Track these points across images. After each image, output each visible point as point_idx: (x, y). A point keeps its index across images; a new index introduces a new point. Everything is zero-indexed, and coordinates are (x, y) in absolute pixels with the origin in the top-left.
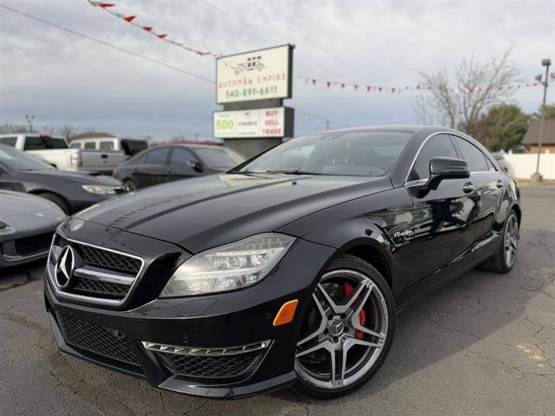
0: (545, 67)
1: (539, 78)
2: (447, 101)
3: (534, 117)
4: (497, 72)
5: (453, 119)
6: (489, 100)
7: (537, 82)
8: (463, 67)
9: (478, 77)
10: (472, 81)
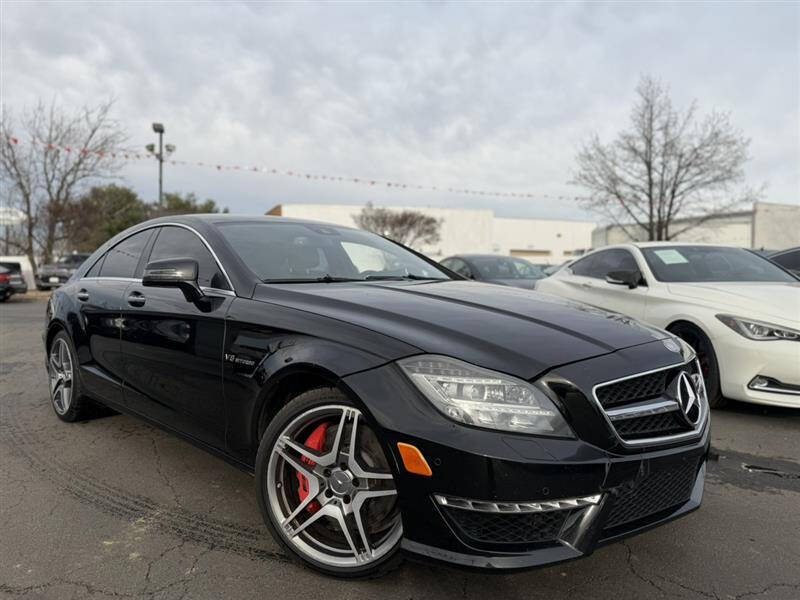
0: (158, 135)
1: (151, 148)
2: (14, 164)
3: (156, 208)
4: (93, 132)
5: (26, 196)
6: (86, 173)
7: (149, 153)
8: (39, 115)
9: (65, 135)
10: (56, 139)
